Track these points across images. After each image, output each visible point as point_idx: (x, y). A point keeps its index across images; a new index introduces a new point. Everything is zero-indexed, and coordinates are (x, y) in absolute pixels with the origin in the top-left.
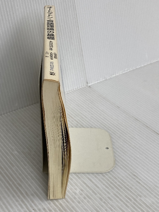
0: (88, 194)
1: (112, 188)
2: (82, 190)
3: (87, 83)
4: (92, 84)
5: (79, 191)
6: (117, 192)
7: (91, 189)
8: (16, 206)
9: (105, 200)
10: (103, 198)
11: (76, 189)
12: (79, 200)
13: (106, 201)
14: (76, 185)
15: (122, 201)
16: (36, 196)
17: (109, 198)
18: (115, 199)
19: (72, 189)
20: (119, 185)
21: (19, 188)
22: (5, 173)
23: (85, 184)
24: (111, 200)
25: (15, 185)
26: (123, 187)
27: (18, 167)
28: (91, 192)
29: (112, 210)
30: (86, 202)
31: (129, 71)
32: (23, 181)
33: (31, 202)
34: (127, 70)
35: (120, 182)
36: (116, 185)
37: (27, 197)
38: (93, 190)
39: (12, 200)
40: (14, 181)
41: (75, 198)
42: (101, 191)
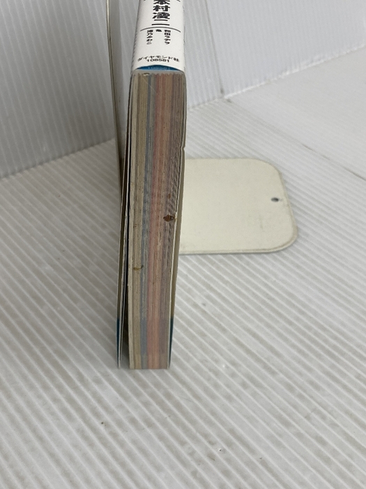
0: (252, 374)
1: (319, 356)
2: (234, 364)
3: (222, 91)
4: (235, 94)
5: (227, 367)
6: (333, 366)
7: (258, 360)
8: (53, 414)
9: (300, 387)
10: (295, 382)
11: (217, 361)
12: (228, 391)
13: (305, 391)
14: (216, 348)
15: (350, 391)
16: (106, 383)
17: (312, 383)
18: (329, 385)
19: (206, 361)
20: (335, 347)
21: (61, 362)
22: (21, 324)
23: (241, 345)
24: (317, 387)
25: (48, 356)
26: (345, 350)
27: (55, 305)
28: (258, 366)
29: (324, 418)
30: (250, 396)
31: (322, 61)
32: (71, 344)
33: (93, 401)
34: (319, 60)
35: (336, 338)
36: (327, 347)
37: (82, 388)
38: (264, 363)
39: (40, 397)
40: (45, 345)
41: (216, 386)
42: (287, 363)
